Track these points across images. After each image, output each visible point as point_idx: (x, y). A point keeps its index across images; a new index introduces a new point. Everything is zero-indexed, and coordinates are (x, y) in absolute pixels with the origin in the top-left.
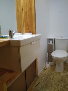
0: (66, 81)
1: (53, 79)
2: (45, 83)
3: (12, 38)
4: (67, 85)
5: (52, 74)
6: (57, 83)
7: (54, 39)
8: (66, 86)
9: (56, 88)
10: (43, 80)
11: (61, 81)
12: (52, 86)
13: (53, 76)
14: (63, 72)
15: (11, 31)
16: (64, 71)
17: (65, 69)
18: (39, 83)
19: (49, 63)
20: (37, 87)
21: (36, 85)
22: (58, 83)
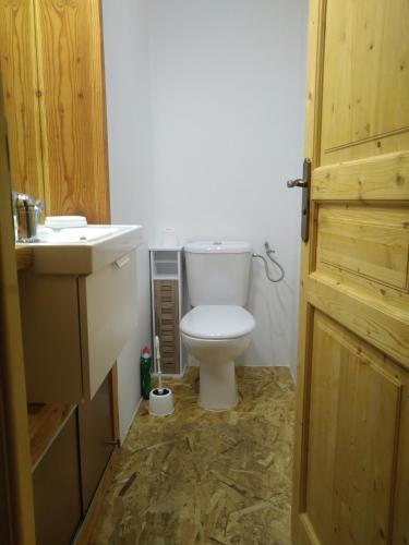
0: (255, 443)
1: (198, 445)
2: (165, 468)
3: (32, 238)
4: (263, 459)
5: (187, 427)
6: (222, 456)
7: (183, 253)
8: (260, 462)
9: (218, 480)
10: (149, 461)
11: (236, 445)
12: (199, 475)
13: (198, 433)
14: (236, 409)
15: (25, 202)
16: (240, 403)
17: (240, 394)
18: (134, 476)
19: (166, 392)
20: (127, 496)
21: (118, 489)
22: (226, 456)
